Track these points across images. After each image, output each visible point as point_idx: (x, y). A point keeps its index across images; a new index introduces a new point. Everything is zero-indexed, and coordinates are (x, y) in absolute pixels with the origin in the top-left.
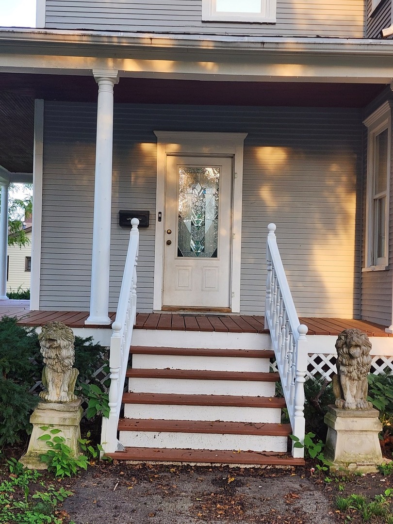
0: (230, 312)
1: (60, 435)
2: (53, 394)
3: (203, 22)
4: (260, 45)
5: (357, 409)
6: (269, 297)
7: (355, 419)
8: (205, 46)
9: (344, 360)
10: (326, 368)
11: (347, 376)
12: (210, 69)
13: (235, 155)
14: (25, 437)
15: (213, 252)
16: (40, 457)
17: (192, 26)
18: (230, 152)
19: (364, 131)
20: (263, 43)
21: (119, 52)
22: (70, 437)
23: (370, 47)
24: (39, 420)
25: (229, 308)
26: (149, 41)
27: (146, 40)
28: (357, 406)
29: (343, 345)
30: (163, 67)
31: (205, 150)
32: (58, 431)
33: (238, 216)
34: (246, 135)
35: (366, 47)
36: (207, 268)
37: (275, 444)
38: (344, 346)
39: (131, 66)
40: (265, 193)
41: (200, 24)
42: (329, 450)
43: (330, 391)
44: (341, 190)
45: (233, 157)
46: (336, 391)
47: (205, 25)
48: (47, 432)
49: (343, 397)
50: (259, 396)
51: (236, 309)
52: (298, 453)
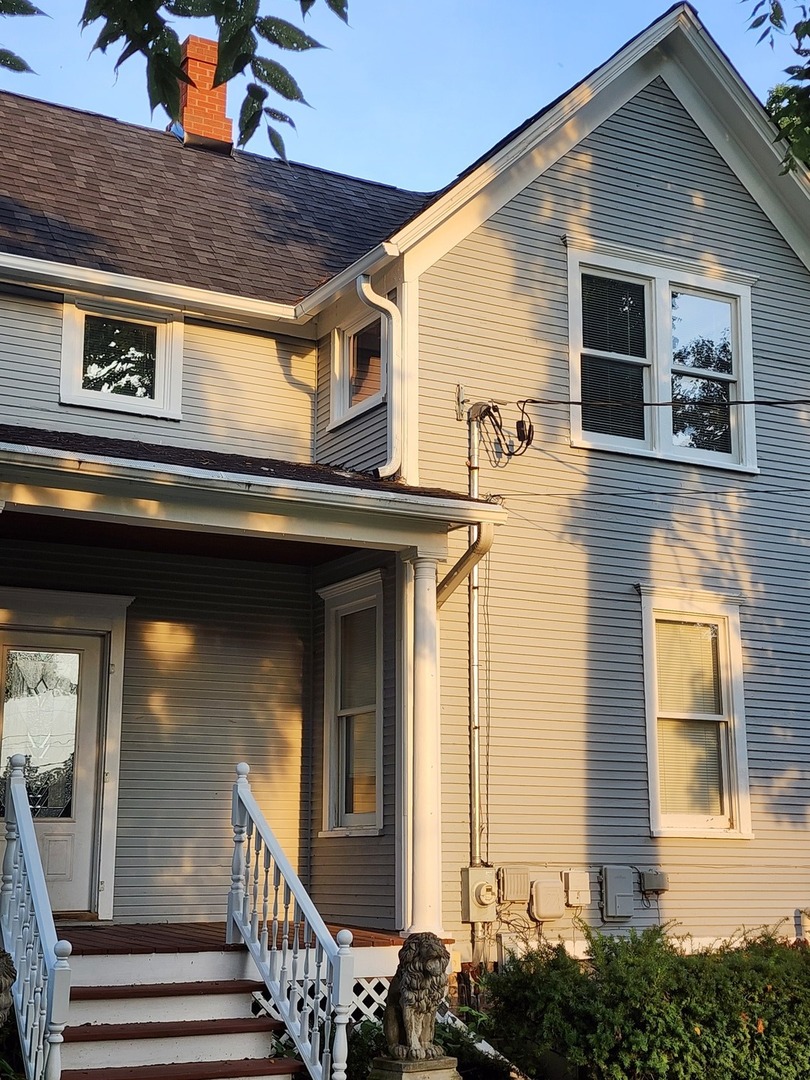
0: (95, 918)
3: (61, 404)
4: (243, 487)
5: (427, 1057)
6: (238, 888)
7: (427, 1074)
9: (415, 981)
10: (369, 1001)
11: (413, 1006)
13: (110, 632)
15: (61, 807)
17: (42, 410)
18: (103, 627)
19: (319, 605)
20: (249, 485)
23: (392, 505)
25: (90, 911)
26: (76, 465)
27: (71, 462)
28: (427, 1054)
29: (414, 957)
31: (59, 623)
34: (133, 599)
35: (387, 504)
36: (53, 838)
38: (417, 959)
39: (24, 496)
40: (157, 703)
41: (56, 407)
43: (381, 1039)
45: (105, 637)
47: (64, 409)
49: (403, 1041)
50: (246, 1059)
51: (106, 913)
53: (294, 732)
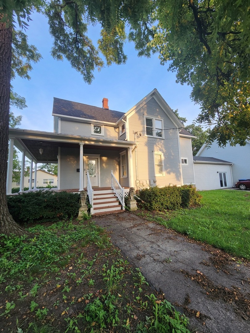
1: (85, 212)
2: (82, 205)
3: (92, 135)
6: (112, 183)
7: (133, 202)
8: (101, 140)
9: (131, 192)
10: (126, 194)
11: (131, 195)
12: (101, 144)
14: (77, 214)
16: (82, 217)
19: (120, 155)
21: (85, 140)
22: (86, 212)
24: (81, 210)
25: (98, 186)
27: (91, 138)
28: (133, 200)
29: (131, 190)
30: (93, 143)
31: (93, 157)
32: (84, 211)
33: (99, 169)
34: (100, 155)
36: (94, 179)
37: (119, 208)
39: (87, 142)
40: (104, 165)
42: (129, 208)
43: (128, 198)
44: (116, 164)
45: (98, 159)
46: (129, 198)
48: (82, 212)
49: (130, 198)
50: (113, 201)
51: (100, 186)
52: (124, 209)
53: (118, 167)
